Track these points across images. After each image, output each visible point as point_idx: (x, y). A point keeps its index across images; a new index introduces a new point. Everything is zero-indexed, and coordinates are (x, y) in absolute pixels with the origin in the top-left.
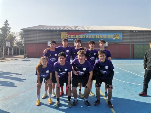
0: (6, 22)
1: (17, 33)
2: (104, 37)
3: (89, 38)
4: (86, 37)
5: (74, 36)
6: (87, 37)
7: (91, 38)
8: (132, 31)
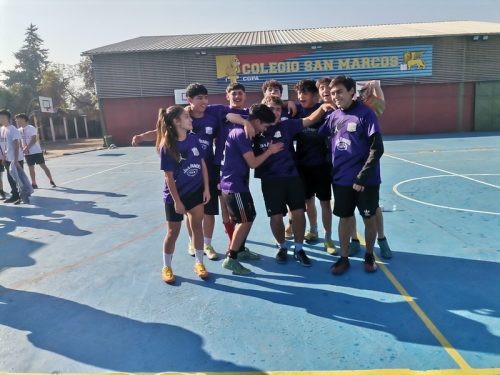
0: (32, 30)
1: (71, 66)
2: (368, 63)
3: (315, 70)
4: (302, 66)
5: (262, 65)
6: (308, 66)
7: (321, 69)
8: (468, 38)
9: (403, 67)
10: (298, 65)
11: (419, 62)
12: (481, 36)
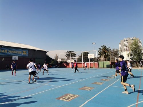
3: (2, 52)
8: (34, 50)
9: (23, 54)
11: (25, 53)
12: (36, 50)
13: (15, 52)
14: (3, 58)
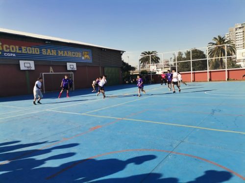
4: (41, 52)
7: (50, 54)
9: (83, 58)
10: (39, 51)
11: (88, 56)
12: (105, 49)
13: (70, 54)
14: (51, 68)
